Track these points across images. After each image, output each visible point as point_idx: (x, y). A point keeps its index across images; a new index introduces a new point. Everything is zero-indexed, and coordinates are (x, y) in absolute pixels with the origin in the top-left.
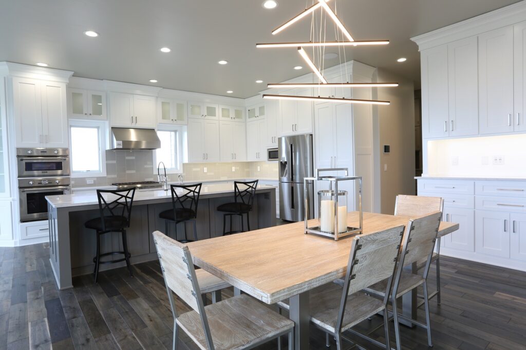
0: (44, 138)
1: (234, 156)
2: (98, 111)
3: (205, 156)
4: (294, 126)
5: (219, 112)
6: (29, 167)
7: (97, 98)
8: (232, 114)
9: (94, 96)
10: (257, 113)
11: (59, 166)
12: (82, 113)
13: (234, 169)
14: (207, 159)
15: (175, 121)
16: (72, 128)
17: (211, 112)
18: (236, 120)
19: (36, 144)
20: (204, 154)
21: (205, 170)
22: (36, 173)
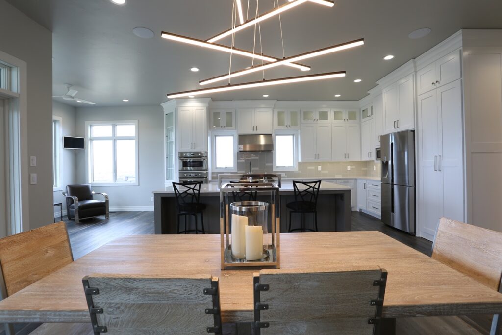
0: (194, 145)
1: (347, 156)
2: (229, 124)
3: (317, 156)
4: (396, 123)
5: (331, 115)
6: (185, 164)
7: (229, 114)
8: (345, 116)
9: (227, 113)
10: (369, 114)
11: (200, 164)
12: (219, 126)
13: (349, 168)
14: (318, 158)
15: (289, 127)
16: (217, 138)
17: (324, 116)
18: (350, 121)
19: (188, 149)
20: (315, 154)
21: (320, 168)
22: (189, 168)
